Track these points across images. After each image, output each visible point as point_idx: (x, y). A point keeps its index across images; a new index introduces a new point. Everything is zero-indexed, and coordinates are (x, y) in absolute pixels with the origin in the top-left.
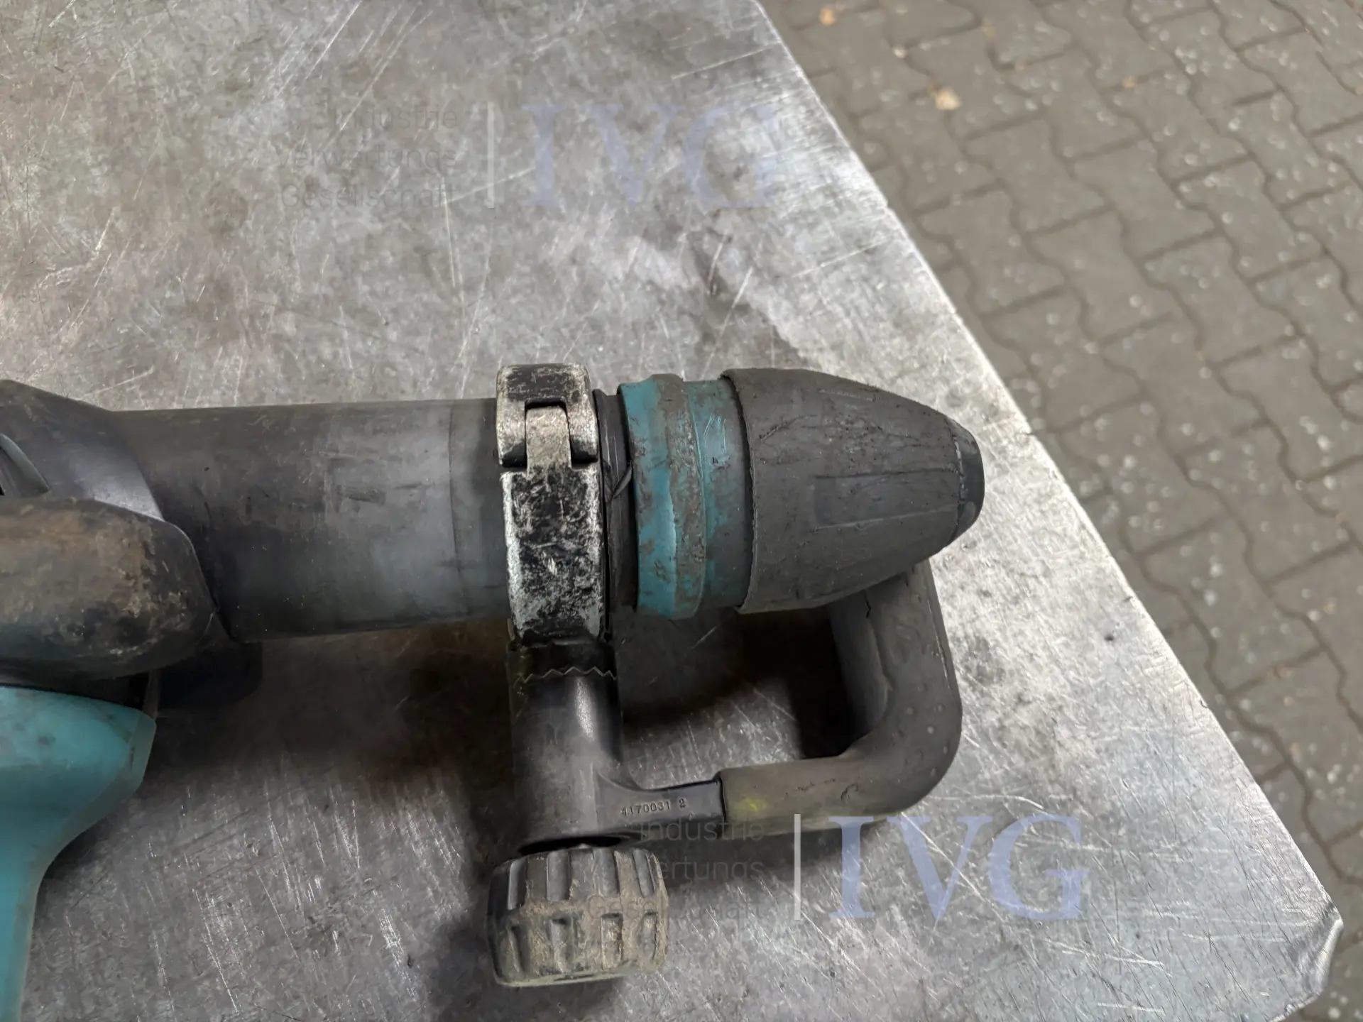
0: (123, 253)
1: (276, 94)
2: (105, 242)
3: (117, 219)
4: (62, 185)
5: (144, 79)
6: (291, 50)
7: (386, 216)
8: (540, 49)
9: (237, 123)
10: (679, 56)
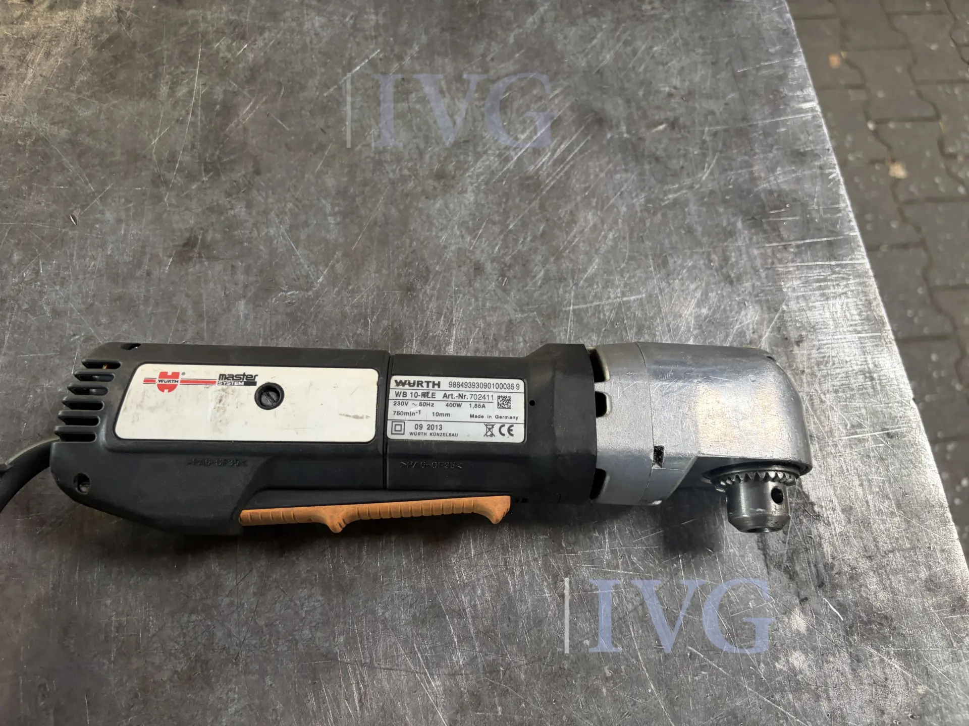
0: (336, 289)
1: (470, 188)
2: (325, 278)
3: (338, 261)
4: (306, 224)
5: (380, 153)
6: (488, 155)
7: (525, 308)
8: (670, 196)
9: (438, 205)
10: (775, 228)
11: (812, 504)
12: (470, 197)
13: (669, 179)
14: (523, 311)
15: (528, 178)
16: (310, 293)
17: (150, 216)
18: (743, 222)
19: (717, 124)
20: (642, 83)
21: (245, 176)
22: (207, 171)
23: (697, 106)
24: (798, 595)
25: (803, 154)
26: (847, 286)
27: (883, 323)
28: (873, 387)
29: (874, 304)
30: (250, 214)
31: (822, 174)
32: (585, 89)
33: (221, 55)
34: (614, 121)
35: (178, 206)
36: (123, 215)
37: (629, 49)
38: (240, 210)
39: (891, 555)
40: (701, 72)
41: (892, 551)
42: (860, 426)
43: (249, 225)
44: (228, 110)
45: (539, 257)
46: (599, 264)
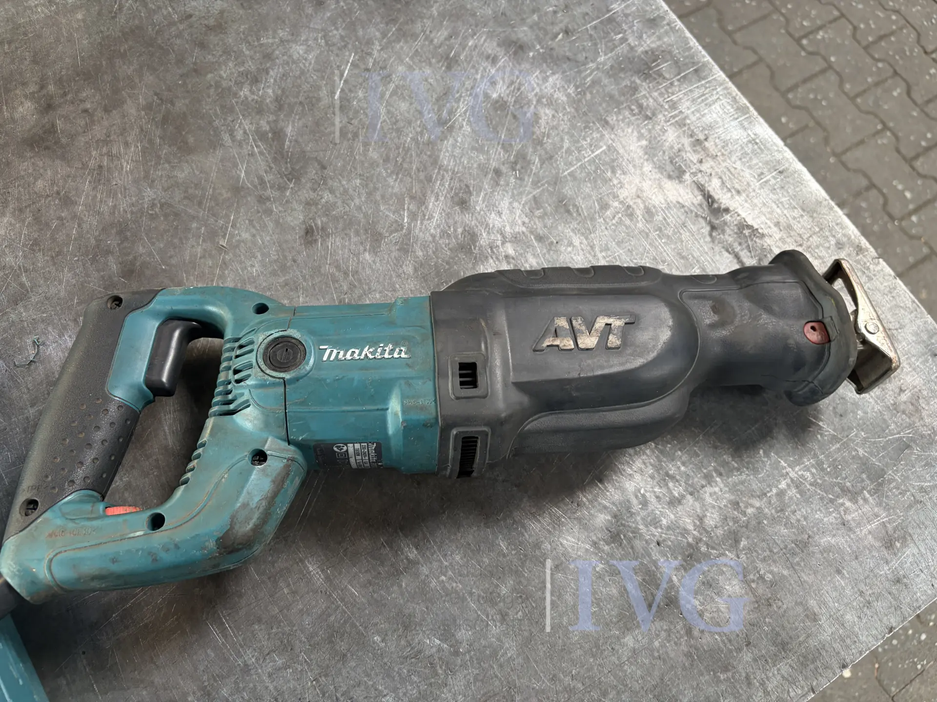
0: (419, 222)
1: (465, 124)
2: (408, 217)
3: (409, 204)
4: (376, 189)
6: (464, 97)
7: (539, 185)
8: (588, 79)
9: (450, 142)
10: (660, 74)
11: (757, 229)
12: (467, 129)
14: (539, 187)
15: (497, 102)
16: (404, 231)
17: (271, 225)
18: (639, 78)
19: (594, 20)
21: (316, 173)
22: (290, 180)
25: (654, 20)
26: (717, 93)
27: (748, 108)
28: (760, 148)
29: (737, 98)
30: (336, 196)
31: (671, 28)
33: (250, 99)
34: (530, 43)
35: (285, 211)
36: (253, 231)
38: (327, 197)
39: (811, 239)
41: (811, 236)
42: (762, 173)
43: (339, 203)
44: (278, 134)
45: (531, 150)
46: (568, 139)
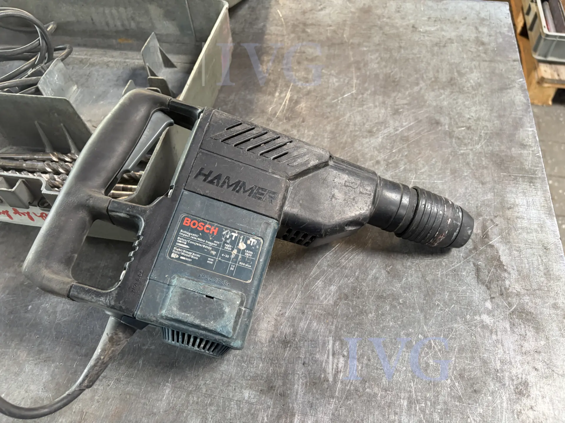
13: (462, 146)
20: (458, 113)
23: (480, 123)
24: (490, 296)
32: (433, 112)
37: (455, 102)
40: (485, 112)
